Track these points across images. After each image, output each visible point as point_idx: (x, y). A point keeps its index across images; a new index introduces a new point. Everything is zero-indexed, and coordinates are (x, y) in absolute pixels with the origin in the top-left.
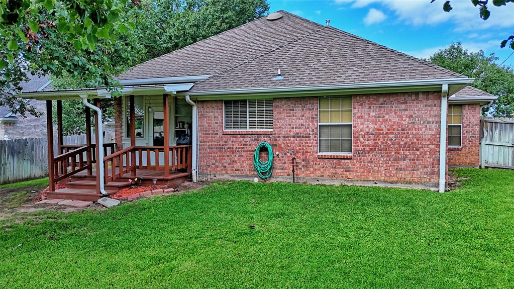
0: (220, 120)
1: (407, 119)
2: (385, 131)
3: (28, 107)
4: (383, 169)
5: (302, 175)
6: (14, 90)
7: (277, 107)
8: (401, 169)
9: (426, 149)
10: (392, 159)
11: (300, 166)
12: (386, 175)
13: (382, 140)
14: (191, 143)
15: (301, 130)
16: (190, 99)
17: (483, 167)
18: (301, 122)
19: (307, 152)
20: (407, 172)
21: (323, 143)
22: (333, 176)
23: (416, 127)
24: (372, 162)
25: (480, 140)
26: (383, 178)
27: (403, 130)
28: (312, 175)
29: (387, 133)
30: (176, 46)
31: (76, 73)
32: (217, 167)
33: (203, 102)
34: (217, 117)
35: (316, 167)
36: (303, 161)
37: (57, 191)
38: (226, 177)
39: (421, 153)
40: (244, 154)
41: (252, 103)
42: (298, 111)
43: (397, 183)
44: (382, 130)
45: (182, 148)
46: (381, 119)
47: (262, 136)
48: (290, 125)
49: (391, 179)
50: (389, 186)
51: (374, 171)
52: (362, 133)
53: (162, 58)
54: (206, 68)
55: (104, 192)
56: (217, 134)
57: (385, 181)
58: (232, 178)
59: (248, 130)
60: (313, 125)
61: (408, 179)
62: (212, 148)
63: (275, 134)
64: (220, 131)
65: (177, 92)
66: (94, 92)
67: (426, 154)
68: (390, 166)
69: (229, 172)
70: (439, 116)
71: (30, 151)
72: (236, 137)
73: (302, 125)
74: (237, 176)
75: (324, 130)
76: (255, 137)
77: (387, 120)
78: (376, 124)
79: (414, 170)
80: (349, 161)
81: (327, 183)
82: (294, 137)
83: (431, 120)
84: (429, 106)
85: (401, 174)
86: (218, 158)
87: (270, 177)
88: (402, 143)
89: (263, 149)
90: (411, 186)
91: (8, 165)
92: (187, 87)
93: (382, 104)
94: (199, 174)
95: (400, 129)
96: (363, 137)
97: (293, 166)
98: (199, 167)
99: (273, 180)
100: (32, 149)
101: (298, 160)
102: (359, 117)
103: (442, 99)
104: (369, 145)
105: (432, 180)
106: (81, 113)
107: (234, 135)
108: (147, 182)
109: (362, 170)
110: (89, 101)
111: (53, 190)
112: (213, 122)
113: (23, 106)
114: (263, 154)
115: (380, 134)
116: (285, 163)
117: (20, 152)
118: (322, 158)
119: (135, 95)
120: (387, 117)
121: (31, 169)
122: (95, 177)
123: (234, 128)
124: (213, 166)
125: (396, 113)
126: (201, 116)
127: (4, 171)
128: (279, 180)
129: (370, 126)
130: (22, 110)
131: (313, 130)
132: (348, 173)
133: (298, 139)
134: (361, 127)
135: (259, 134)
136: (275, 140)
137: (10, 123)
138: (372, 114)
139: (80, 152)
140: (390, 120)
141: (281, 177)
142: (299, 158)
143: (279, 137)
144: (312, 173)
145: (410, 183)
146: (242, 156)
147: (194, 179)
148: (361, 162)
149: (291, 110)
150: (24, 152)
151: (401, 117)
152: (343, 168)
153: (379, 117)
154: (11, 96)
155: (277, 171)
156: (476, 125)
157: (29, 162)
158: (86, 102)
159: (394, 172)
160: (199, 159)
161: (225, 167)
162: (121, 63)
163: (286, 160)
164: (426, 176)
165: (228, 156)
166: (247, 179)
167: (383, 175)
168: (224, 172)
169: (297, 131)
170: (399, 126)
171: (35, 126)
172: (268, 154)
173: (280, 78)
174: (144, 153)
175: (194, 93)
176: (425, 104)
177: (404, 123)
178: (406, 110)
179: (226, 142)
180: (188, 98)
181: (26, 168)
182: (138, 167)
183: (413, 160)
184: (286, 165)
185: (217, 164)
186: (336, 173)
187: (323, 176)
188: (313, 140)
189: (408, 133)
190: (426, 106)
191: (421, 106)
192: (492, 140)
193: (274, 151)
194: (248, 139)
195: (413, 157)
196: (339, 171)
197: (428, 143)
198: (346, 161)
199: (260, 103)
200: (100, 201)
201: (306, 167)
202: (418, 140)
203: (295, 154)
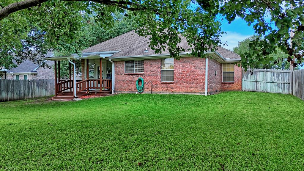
0: (123, 69)
1: (194, 67)
2: (186, 72)
3: (46, 64)
4: (185, 87)
5: (155, 91)
6: (40, 57)
7: (145, 63)
8: (191, 87)
9: (201, 79)
10: (188, 83)
11: (154, 87)
12: (186, 90)
13: (184, 76)
14: (112, 79)
15: (155, 73)
16: (111, 60)
17: (243, 91)
18: (155, 69)
19: (157, 81)
20: (194, 88)
21: (163, 77)
22: (166, 91)
23: (197, 70)
24: (181, 85)
25: (242, 79)
26: (185, 91)
27: (192, 71)
28: (159, 91)
29: (186, 73)
30: (111, 38)
31: (67, 49)
32: (122, 88)
33: (116, 61)
34: (122, 67)
35: (160, 87)
36: (155, 85)
37: (58, 96)
38: (126, 92)
39: (199, 80)
40: (133, 83)
41: (136, 61)
42: (153, 65)
43: (190, 93)
44: (185, 72)
45: (108, 80)
46: (184, 67)
47: (140, 75)
48: (150, 70)
49: (188, 91)
50: (187, 94)
51: (182, 88)
52: (177, 73)
53: (102, 43)
54: (119, 48)
55: (76, 96)
56: (122, 75)
57: (186, 92)
58: (128, 93)
59: (134, 73)
60: (159, 70)
61: (194, 91)
62: (120, 80)
63: (145, 74)
64: (123, 73)
65: (105, 57)
66: (72, 57)
67: (201, 81)
68: (188, 86)
69: (127, 90)
70: (205, 66)
71: (45, 85)
72: (129, 76)
73: (155, 70)
74: (130, 92)
75: (164, 72)
76: (137, 76)
77: (186, 68)
78: (182, 69)
79: (196, 87)
80: (172, 84)
81: (164, 93)
82: (152, 75)
83: (202, 67)
84: (202, 62)
85: (192, 89)
86: (122, 85)
87: (143, 92)
88: (192, 77)
89: (140, 81)
90: (195, 94)
91: (36, 90)
92: (110, 55)
93: (185, 61)
94: (114, 91)
95: (191, 71)
96: (178, 75)
97: (151, 87)
98: (115, 88)
99: (144, 93)
100: (46, 84)
101: (153, 85)
102: (176, 67)
103: (206, 59)
104: (180, 78)
105: (203, 91)
106: (67, 69)
107: (129, 75)
108: (93, 94)
109: (177, 88)
110: (71, 61)
111: (57, 96)
112: (121, 70)
113: (44, 63)
114: (140, 83)
115: (184, 73)
116: (148, 86)
117: (41, 85)
118: (162, 84)
119: (89, 58)
120: (186, 66)
121: (46, 93)
122: (72, 92)
123: (129, 72)
124: (120, 88)
125: (189, 65)
126: (116, 67)
127: (35, 93)
128: (147, 93)
129: (180, 70)
130: (43, 66)
131: (159, 72)
132: (172, 89)
133: (153, 76)
134: (177, 71)
135: (138, 74)
136: (145, 76)
137: (34, 75)
138: (181, 65)
139: (67, 82)
140: (188, 68)
141: (147, 91)
142: (154, 84)
143: (146, 75)
144: (159, 90)
145: (195, 93)
146: (132, 84)
147: (113, 93)
148: (177, 85)
149: (151, 64)
150: (43, 85)
151: (191, 66)
152: (170, 87)
153: (183, 67)
154: (39, 60)
155: (145, 89)
156: (240, 72)
157: (45, 90)
158: (69, 61)
159: (189, 88)
160: (115, 85)
161: (125, 88)
162: (82, 45)
163: (149, 85)
164: (201, 90)
165: (126, 84)
166: (133, 93)
167: (185, 90)
168: (125, 90)
169: (153, 73)
170: (191, 70)
171: (45, 76)
172: (142, 82)
173: (147, 51)
174: (92, 82)
175: (113, 58)
176: (200, 61)
177: (193, 69)
178: (193, 64)
179: (125, 78)
180: (110, 60)
181: (43, 92)
182: (90, 88)
183: (196, 83)
184: (149, 87)
185: (122, 87)
186: (168, 90)
187: (163, 91)
188: (159, 76)
189: (194, 73)
190: (201, 62)
191: (199, 62)
192: (247, 79)
193: (144, 81)
194: (134, 76)
195: (196, 82)
196: (169, 89)
197: (201, 76)
198: (171, 84)
199: (139, 62)
200: (74, 99)
201: (157, 87)
202: (198, 75)
203: (152, 82)
